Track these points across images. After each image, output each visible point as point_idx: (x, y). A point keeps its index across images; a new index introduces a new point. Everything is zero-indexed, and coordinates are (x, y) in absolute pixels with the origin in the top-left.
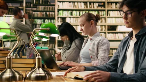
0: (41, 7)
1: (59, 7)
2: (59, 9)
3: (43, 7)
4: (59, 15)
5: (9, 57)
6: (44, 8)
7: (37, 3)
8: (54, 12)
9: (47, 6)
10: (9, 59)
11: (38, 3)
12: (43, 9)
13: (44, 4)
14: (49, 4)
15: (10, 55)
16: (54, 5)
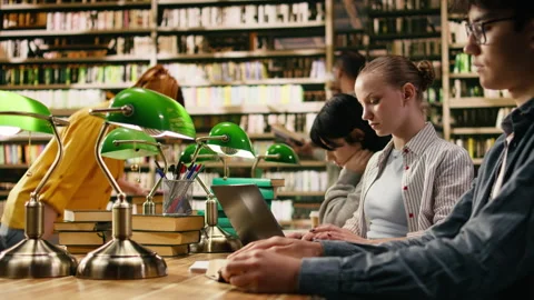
0: (398, 44)
1: (454, 41)
2: (455, 46)
3: (407, 43)
4: (456, 70)
5: (32, 203)
6: (412, 48)
7: (385, 29)
8: (439, 58)
9: (421, 41)
10: (31, 210)
11: (388, 31)
12: (407, 49)
13: (410, 31)
14: (429, 29)
15: (35, 197)
16: (439, 35)
